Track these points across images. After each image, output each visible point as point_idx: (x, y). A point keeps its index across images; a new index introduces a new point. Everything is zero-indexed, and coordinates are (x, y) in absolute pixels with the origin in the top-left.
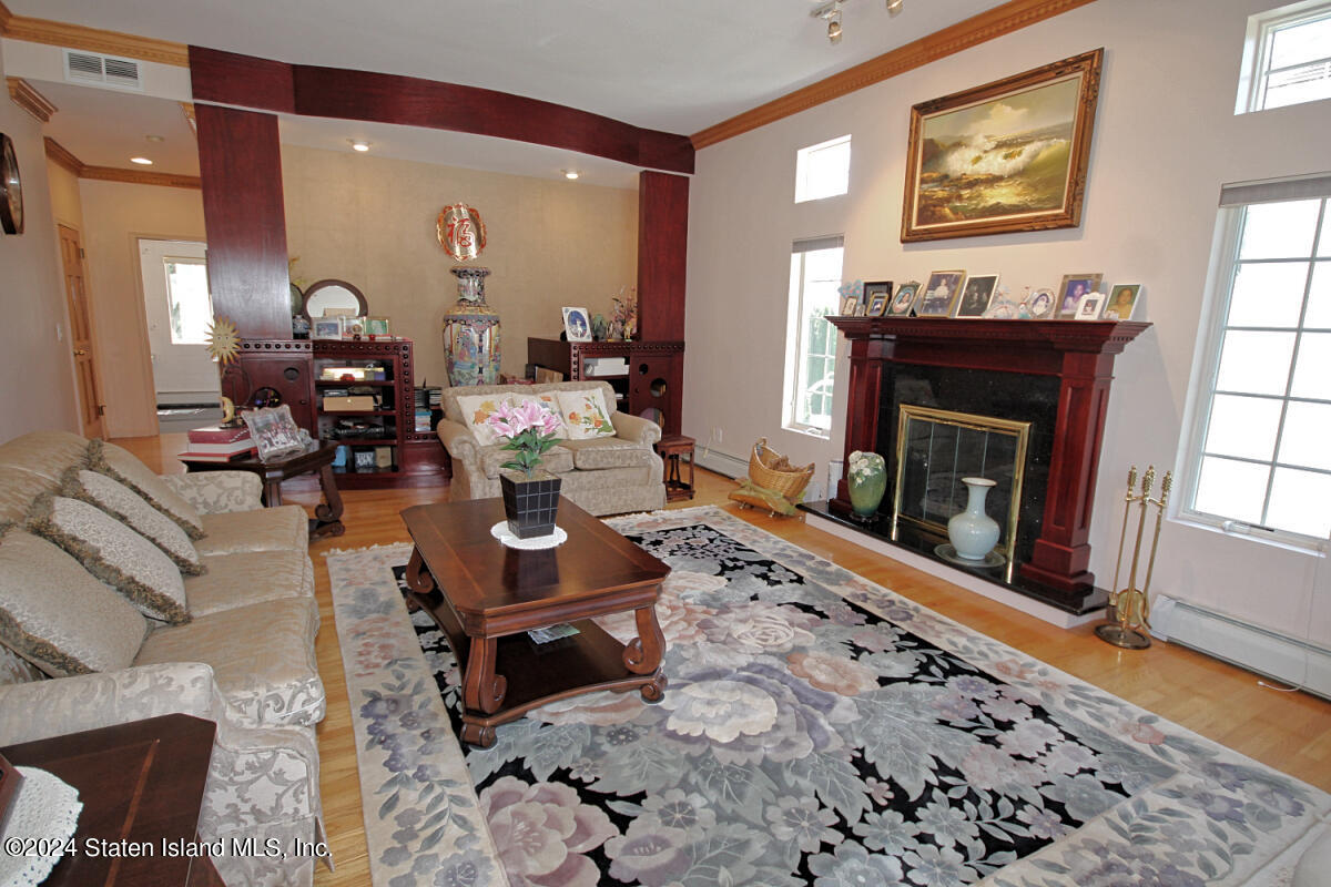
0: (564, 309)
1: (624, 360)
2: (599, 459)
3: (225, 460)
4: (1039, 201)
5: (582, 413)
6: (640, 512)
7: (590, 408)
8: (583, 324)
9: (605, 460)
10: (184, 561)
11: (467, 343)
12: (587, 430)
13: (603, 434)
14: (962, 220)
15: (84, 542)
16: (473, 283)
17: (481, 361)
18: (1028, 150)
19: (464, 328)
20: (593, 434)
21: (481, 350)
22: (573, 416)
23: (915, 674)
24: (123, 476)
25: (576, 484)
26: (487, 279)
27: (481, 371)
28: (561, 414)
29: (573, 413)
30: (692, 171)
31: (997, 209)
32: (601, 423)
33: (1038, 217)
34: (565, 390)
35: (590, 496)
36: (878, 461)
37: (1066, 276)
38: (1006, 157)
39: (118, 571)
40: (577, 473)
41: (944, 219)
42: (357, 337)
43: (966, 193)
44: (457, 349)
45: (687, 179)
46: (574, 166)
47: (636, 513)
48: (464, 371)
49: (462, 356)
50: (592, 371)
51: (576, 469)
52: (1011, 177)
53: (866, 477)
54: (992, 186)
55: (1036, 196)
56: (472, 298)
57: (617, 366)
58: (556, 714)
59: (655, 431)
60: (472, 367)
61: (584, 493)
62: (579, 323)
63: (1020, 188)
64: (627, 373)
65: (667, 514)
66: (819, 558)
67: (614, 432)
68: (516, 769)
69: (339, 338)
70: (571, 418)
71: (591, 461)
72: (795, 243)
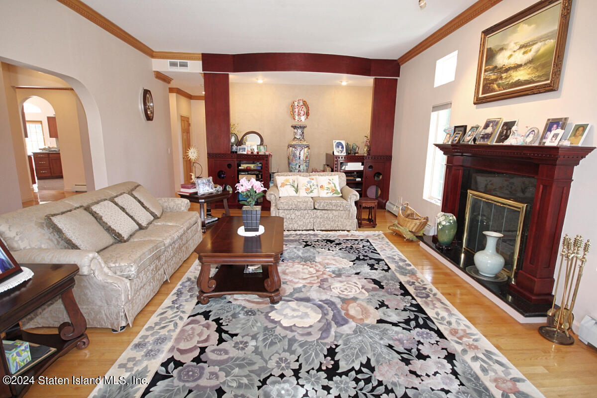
0: (334, 141)
1: (361, 164)
2: (325, 205)
3: (188, 194)
4: (539, 77)
5: (326, 185)
6: (344, 230)
7: (330, 184)
8: (343, 147)
9: (328, 206)
10: (140, 224)
11: (294, 155)
12: (328, 193)
13: (335, 195)
14: (502, 90)
15: (98, 214)
16: (299, 131)
17: (300, 163)
18: (535, 48)
19: (294, 149)
20: (330, 195)
21: (300, 158)
22: (322, 187)
23: (399, 322)
24: (136, 196)
25: (315, 215)
26: (305, 129)
27: (299, 167)
28: (317, 185)
29: (322, 186)
30: (399, 76)
31: (518, 83)
32: (334, 190)
33: (536, 86)
34: (323, 175)
35: (321, 221)
36: (451, 218)
37: (549, 120)
38: (524, 53)
39: (107, 224)
40: (316, 211)
41: (493, 90)
42: (252, 153)
43: (504, 75)
44: (291, 157)
45: (397, 79)
46: (345, 80)
47: (342, 230)
48: (293, 167)
49: (292, 161)
50: (345, 168)
51: (315, 209)
52: (526, 64)
53: (443, 225)
54: (516, 70)
55: (537, 74)
56: (298, 137)
57: (357, 166)
58: (236, 300)
59: (356, 195)
60: (296, 165)
61: (318, 220)
62: (340, 147)
63: (530, 70)
64: (362, 169)
65: (357, 233)
66: (408, 262)
67: (341, 195)
68: (206, 315)
69: (245, 153)
70: (321, 187)
71: (321, 206)
72: (433, 107)
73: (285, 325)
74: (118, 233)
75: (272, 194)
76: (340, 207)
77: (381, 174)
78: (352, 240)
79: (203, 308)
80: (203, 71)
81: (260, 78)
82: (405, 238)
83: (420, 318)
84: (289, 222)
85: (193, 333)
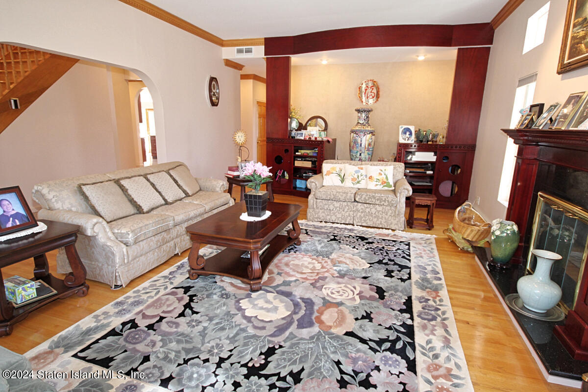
0: (400, 127)
1: (433, 153)
2: (367, 198)
3: (231, 177)
5: (376, 176)
6: (388, 229)
7: (381, 175)
8: (411, 134)
9: (370, 200)
10: (166, 200)
11: (356, 142)
12: (377, 185)
13: (386, 188)
15: (124, 187)
16: (363, 115)
17: (361, 150)
19: (355, 135)
20: (380, 187)
21: (361, 146)
22: (371, 178)
23: (370, 340)
24: (172, 174)
25: (355, 209)
26: (371, 113)
27: (360, 155)
28: (366, 176)
29: (371, 176)
30: (492, 44)
32: (385, 182)
34: (376, 165)
35: (362, 216)
39: (131, 196)
40: (356, 203)
41: (580, 52)
42: (310, 138)
44: (352, 144)
45: (490, 48)
46: (422, 54)
47: (386, 229)
48: (354, 154)
49: (353, 148)
50: (412, 158)
51: (355, 201)
53: (496, 236)
56: (361, 122)
57: (429, 157)
58: (222, 281)
60: (357, 153)
61: (359, 214)
62: (408, 133)
64: (435, 160)
65: (404, 234)
67: (393, 188)
68: (187, 289)
69: (303, 138)
70: (369, 178)
71: (363, 199)
72: (519, 81)
73: (247, 314)
74: (139, 205)
75: (313, 182)
76: (385, 201)
77: (459, 167)
78: (389, 240)
79: (190, 283)
80: (265, 55)
81: (324, 58)
82: (459, 247)
83: (402, 342)
84: (326, 214)
85: (165, 303)
